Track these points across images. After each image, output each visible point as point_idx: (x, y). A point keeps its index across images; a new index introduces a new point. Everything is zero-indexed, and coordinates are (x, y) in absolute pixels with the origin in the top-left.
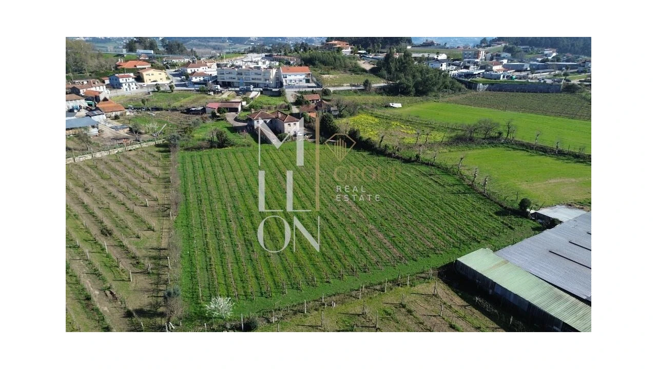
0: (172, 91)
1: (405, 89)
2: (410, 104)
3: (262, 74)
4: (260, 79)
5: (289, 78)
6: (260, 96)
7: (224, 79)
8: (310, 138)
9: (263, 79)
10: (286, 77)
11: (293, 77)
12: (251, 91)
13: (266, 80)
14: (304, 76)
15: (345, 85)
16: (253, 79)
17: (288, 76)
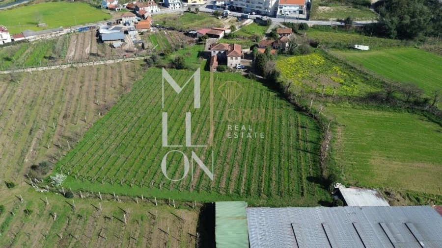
0: (197, 12)
1: (386, 30)
2: (380, 47)
3: (264, 4)
4: (260, 8)
5: (284, 8)
6: (251, 24)
7: (237, 5)
8: (245, 72)
9: (263, 8)
10: (282, 8)
11: (288, 8)
12: (247, 19)
13: (266, 9)
14: (298, 8)
15: (331, 19)
16: (257, 7)
17: (283, 7)
